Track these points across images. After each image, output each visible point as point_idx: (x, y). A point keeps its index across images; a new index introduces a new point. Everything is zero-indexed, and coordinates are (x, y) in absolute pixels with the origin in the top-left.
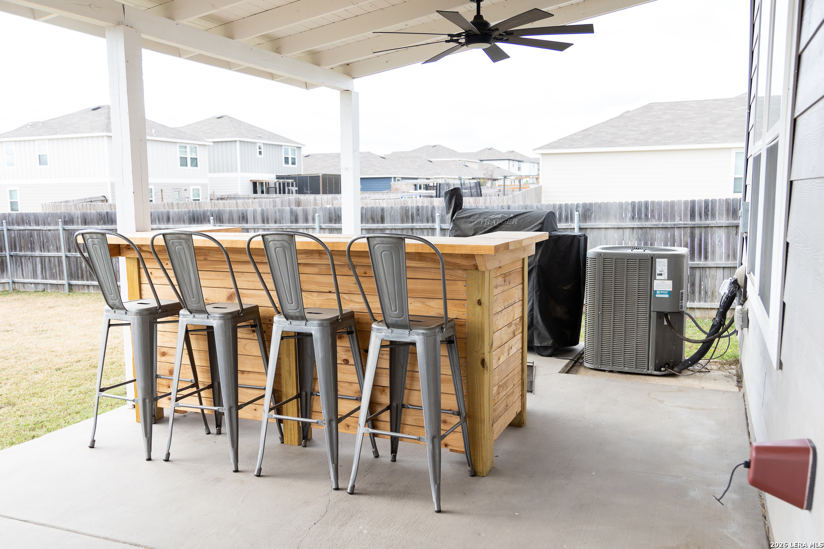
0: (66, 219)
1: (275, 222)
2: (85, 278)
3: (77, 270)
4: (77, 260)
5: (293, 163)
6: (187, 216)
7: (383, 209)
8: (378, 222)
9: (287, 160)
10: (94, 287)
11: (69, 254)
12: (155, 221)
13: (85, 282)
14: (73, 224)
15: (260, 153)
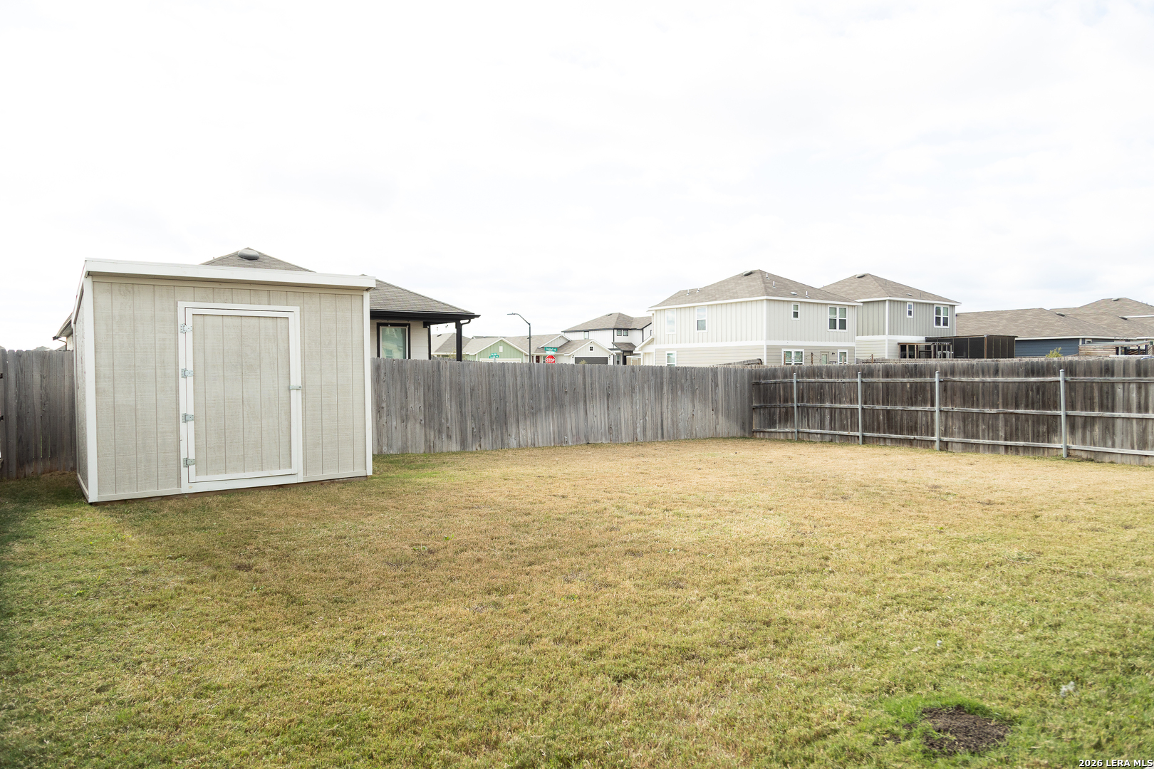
0: (865, 372)
2: (882, 430)
3: (873, 422)
4: (873, 412)
5: (945, 324)
6: (1023, 368)
9: (938, 320)
10: (891, 441)
11: (865, 406)
12: (978, 374)
13: (882, 435)
14: (872, 377)
15: (910, 313)
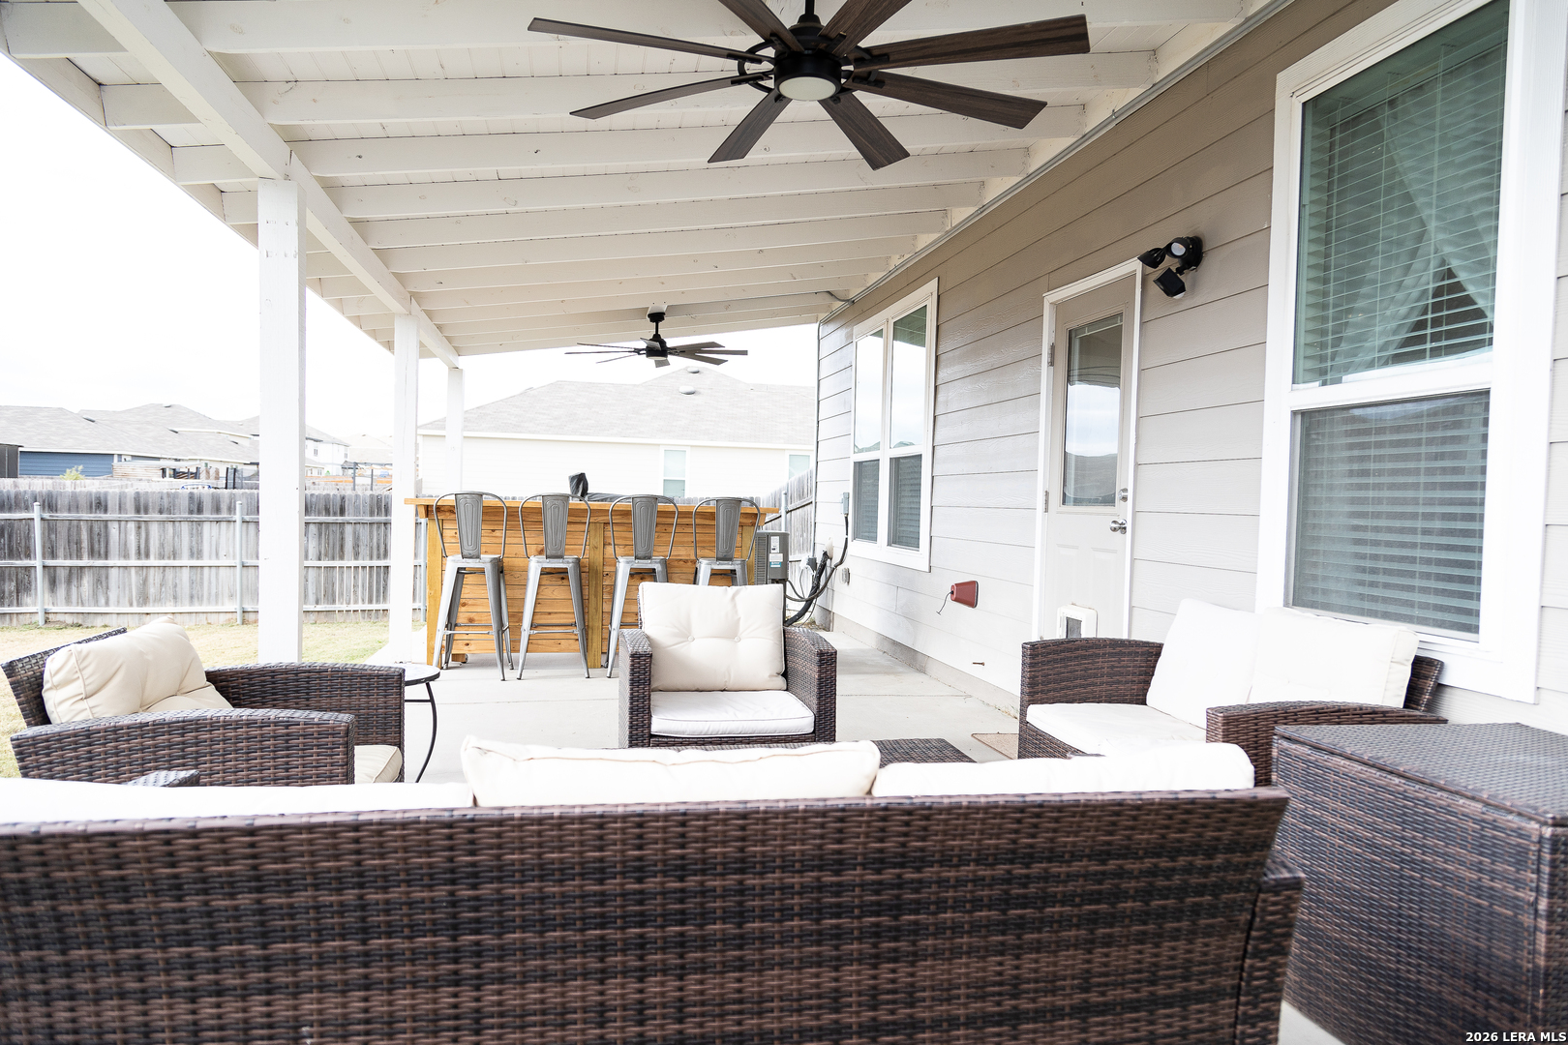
1: (161, 512)
7: (343, 498)
8: (335, 514)
